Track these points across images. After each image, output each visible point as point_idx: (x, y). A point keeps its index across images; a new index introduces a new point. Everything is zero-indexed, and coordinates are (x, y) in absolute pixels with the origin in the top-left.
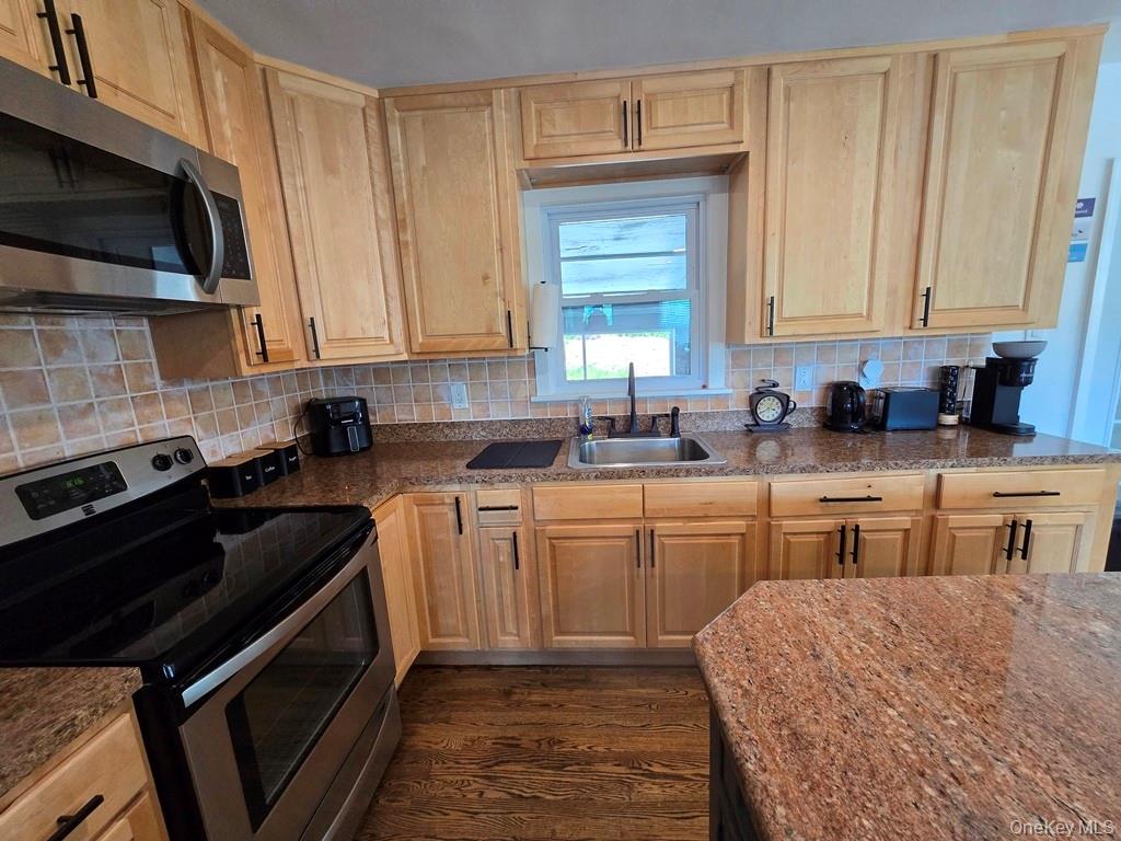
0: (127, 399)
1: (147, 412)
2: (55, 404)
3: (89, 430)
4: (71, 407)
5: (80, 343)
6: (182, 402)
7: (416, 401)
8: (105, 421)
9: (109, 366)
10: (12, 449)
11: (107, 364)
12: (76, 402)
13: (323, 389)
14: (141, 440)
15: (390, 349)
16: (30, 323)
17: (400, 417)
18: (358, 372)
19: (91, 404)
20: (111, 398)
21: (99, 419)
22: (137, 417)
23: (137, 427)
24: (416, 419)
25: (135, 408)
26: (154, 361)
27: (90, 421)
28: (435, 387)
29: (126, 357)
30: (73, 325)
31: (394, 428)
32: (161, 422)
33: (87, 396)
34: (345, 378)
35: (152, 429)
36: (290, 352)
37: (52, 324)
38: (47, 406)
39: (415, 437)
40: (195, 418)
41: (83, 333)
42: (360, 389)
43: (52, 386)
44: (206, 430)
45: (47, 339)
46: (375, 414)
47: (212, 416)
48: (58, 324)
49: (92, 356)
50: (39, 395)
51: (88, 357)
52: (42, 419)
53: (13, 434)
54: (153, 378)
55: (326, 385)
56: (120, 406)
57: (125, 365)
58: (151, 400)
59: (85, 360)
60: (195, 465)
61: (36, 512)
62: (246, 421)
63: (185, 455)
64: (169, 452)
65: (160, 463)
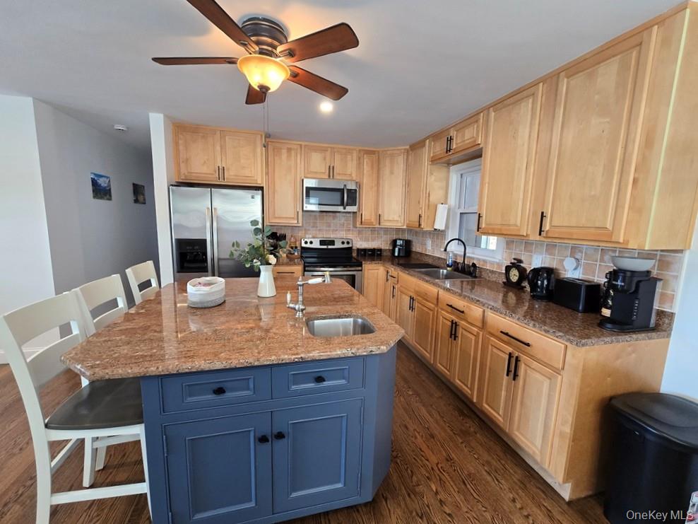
0: (344, 229)
3: (336, 234)
4: (334, 229)
6: (356, 232)
7: (421, 244)
8: (339, 233)
9: (342, 222)
13: (406, 236)
15: (400, 224)
17: (418, 249)
19: (337, 229)
20: (341, 229)
23: (345, 235)
25: (345, 232)
27: (336, 232)
28: (425, 240)
29: (346, 221)
30: (338, 214)
31: (416, 253)
36: (372, 223)
38: (330, 228)
39: (419, 257)
40: (358, 236)
41: (339, 216)
42: (411, 238)
43: (332, 224)
44: (360, 239)
46: (414, 247)
47: (363, 237)
50: (329, 226)
51: (339, 220)
52: (329, 230)
53: (325, 232)
54: (350, 226)
56: (342, 231)
57: (345, 223)
58: (349, 230)
60: (350, 246)
61: (321, 245)
62: (373, 240)
63: (348, 243)
64: (345, 241)
65: (343, 243)
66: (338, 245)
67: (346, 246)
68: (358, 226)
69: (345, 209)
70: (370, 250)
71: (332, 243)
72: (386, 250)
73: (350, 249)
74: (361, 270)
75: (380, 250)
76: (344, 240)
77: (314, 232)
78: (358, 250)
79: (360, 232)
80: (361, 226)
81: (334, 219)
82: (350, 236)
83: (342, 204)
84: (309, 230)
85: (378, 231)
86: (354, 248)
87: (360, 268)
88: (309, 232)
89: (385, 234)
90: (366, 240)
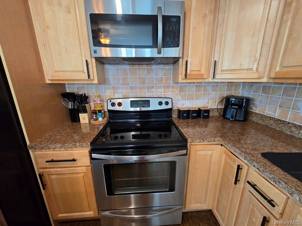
0: (162, 86)
1: (167, 90)
2: (146, 85)
3: (152, 92)
4: (150, 86)
5: (154, 71)
6: (177, 89)
7: (280, 106)
8: (156, 91)
9: (160, 77)
10: (137, 93)
11: (159, 76)
12: (151, 85)
13: (241, 92)
14: (163, 97)
16: (145, 67)
17: (268, 112)
18: (255, 87)
19: (154, 86)
20: (158, 85)
21: (155, 90)
22: (164, 91)
23: (163, 93)
24: (276, 116)
25: (164, 89)
26: (172, 76)
27: (152, 90)
28: (296, 101)
29: (164, 75)
30: (154, 67)
31: (263, 117)
32: (170, 93)
33: (154, 84)
34: (250, 89)
35: (167, 94)
36: (203, 75)
37: (150, 67)
38: (145, 85)
39: (271, 125)
40: (180, 94)
41: (156, 69)
42: (255, 94)
43: (147, 81)
44: (182, 98)
45: (148, 70)
46: (256, 107)
47: (186, 94)
48: (151, 67)
49: (156, 75)
50: (144, 83)
51: (155, 74)
52: (144, 88)
53: (138, 90)
54: (170, 81)
55: (242, 91)
56: (160, 87)
57: (164, 77)
58: (168, 87)
59: (155, 75)
60: (169, 106)
61: (132, 106)
62: (198, 98)
63: (167, 103)
64: (164, 101)
65: (160, 103)
66: (154, 106)
67: (164, 107)
68: (180, 80)
69: (159, 52)
70: (194, 112)
71: (147, 103)
72: (213, 109)
73: (170, 110)
74: (186, 155)
75: (208, 111)
76: (161, 100)
77: (124, 91)
78: (179, 111)
79: (182, 89)
80: (185, 81)
81: (149, 73)
82: (169, 94)
83: (155, 44)
84: (119, 88)
85: (205, 86)
86: (174, 109)
87: (184, 152)
88: (119, 91)
89: (214, 91)
90: (190, 98)
